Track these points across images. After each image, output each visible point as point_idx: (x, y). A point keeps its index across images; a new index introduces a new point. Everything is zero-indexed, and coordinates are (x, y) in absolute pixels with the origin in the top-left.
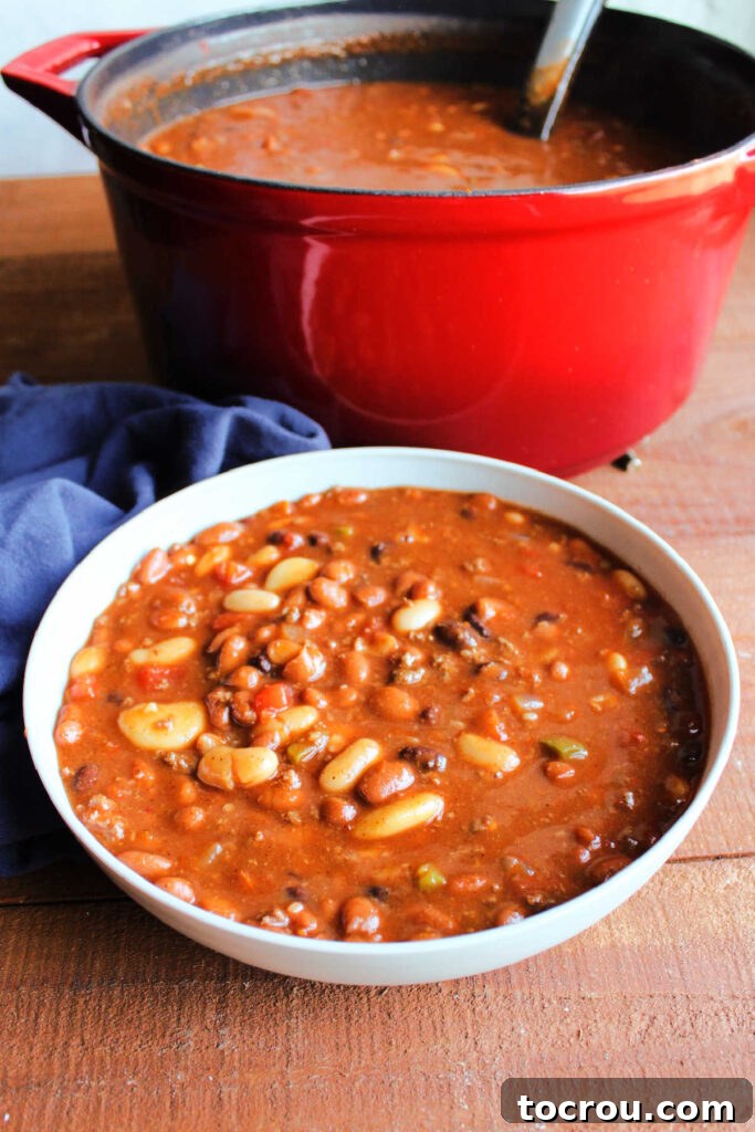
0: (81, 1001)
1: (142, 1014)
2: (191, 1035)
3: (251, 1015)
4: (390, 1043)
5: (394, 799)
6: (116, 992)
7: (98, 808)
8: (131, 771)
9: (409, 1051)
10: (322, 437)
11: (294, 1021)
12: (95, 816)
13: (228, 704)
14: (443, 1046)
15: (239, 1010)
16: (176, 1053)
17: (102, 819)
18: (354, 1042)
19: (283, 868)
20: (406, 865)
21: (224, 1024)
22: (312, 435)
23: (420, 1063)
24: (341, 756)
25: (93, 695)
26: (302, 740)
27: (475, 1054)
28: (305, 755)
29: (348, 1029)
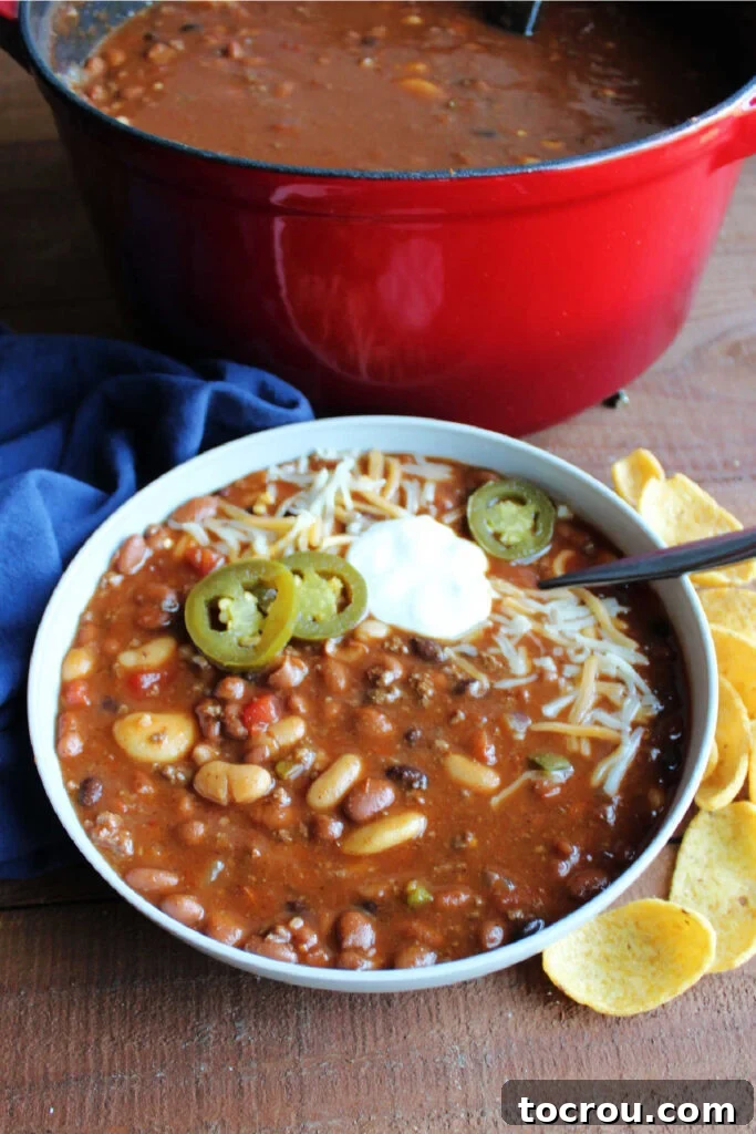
0: (108, 999)
1: (164, 1009)
2: (211, 1028)
3: (264, 1008)
4: (391, 1031)
5: (377, 817)
6: (139, 990)
7: (106, 825)
8: (133, 786)
9: (409, 1037)
10: (305, 408)
11: (303, 1012)
12: (104, 833)
13: (218, 718)
14: (438, 1031)
15: (252, 1003)
16: (198, 1046)
17: (111, 835)
18: (359, 1030)
19: (281, 884)
20: (392, 881)
21: (240, 1016)
22: (293, 404)
23: (418, 1048)
24: (326, 773)
25: (88, 703)
26: (290, 757)
27: (467, 1038)
28: (293, 772)
29: (352, 1018)
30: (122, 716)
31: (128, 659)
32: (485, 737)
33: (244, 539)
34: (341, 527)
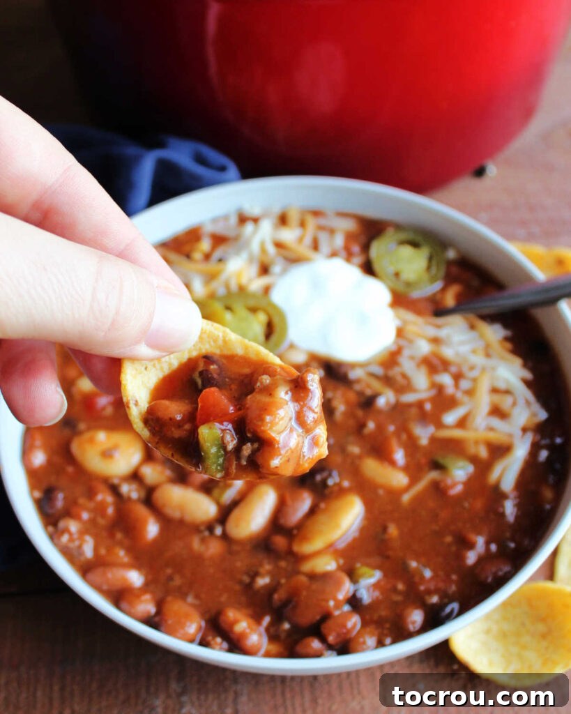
7: (66, 530)
8: (91, 494)
10: (233, 171)
12: (65, 538)
17: (71, 540)
21: (184, 691)
22: (222, 169)
30: (81, 434)
31: (85, 384)
32: (394, 443)
34: (265, 270)
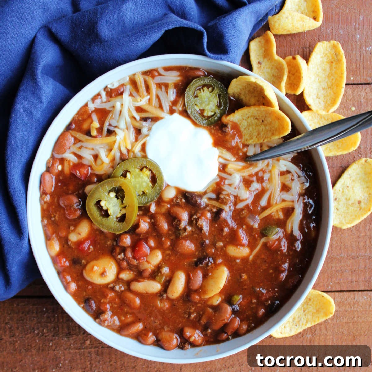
13: (124, 259)
30: (84, 267)
31: (74, 238)
33: (94, 153)
34: (138, 132)
